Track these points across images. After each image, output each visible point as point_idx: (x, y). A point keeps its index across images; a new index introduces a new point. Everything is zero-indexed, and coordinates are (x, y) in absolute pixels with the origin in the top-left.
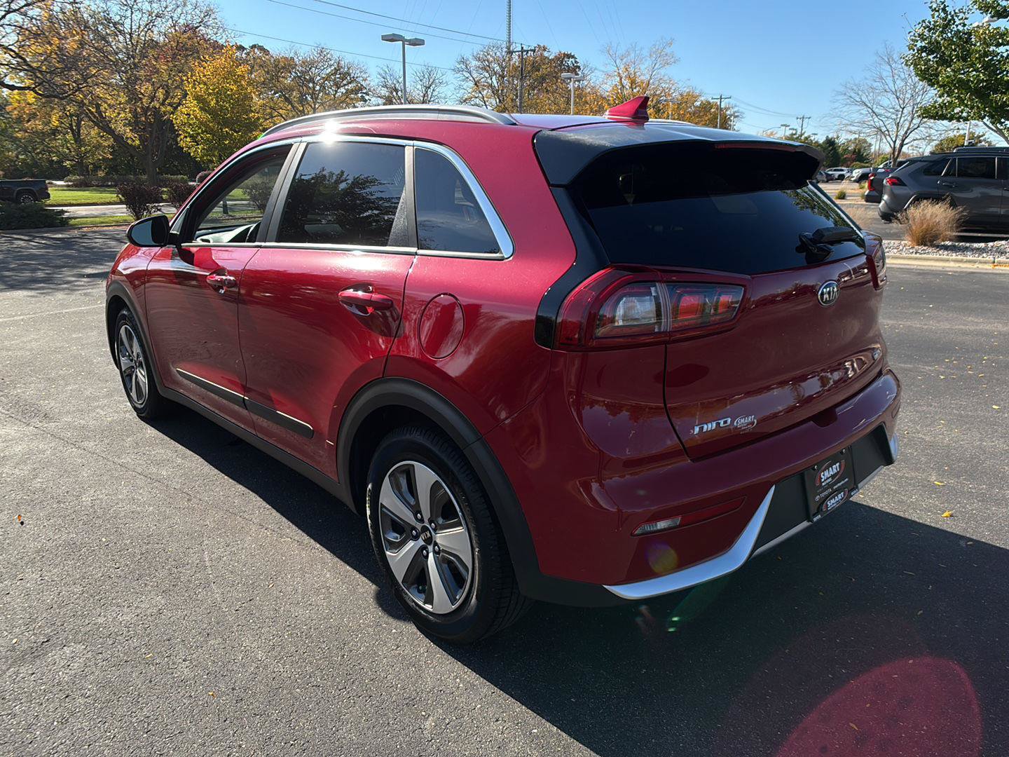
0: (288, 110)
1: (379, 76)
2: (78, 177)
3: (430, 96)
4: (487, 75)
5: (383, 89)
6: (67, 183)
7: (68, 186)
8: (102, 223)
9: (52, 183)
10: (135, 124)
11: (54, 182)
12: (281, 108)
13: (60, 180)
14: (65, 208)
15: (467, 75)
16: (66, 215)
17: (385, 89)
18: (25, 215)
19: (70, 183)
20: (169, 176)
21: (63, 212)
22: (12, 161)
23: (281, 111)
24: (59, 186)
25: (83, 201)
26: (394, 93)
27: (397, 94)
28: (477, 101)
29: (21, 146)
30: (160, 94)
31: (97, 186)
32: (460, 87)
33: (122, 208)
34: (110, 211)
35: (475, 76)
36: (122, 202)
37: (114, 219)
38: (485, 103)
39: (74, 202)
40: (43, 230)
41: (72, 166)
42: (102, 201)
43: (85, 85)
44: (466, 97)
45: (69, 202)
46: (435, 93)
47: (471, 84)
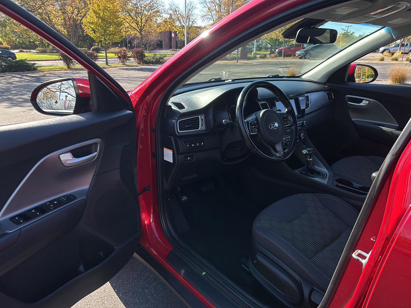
0: (130, 20)
1: (169, 5)
2: (41, 49)
3: (190, 14)
4: (214, 5)
5: (170, 10)
6: (37, 51)
7: (37, 52)
8: (52, 69)
9: (30, 51)
10: (65, 25)
11: (31, 51)
12: (127, 19)
13: (34, 50)
14: (36, 62)
15: (205, 5)
16: (36, 65)
17: (171, 11)
18: (17, 65)
19: (38, 51)
20: (79, 48)
21: (34, 64)
22: (14, 41)
23: (127, 20)
24: (33, 52)
25: (43, 59)
26: (175, 12)
27: (176, 13)
28: (209, 16)
29: (17, 35)
30: (76, 11)
31: (49, 52)
32: (202, 10)
33: (61, 62)
34: (56, 63)
35: (208, 5)
36: (61, 60)
37: (57, 67)
38: (212, 17)
39: (40, 59)
40: (26, 72)
41: (39, 44)
42: (52, 59)
43: (43, 5)
44: (204, 15)
45: (38, 59)
46: (192, 13)
47: (207, 9)
